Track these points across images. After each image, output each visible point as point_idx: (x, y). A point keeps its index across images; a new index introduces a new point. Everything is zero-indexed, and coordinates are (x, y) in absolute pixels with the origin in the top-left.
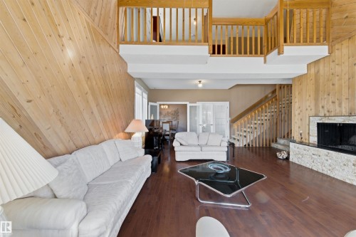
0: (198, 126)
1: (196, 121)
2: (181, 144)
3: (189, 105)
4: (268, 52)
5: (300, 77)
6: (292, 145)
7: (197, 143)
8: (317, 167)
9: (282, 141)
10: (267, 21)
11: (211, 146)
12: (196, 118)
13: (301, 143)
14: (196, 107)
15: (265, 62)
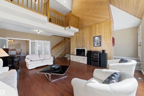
0: (36, 51)
1: (34, 49)
2: (31, 61)
3: (30, 41)
4: (66, 27)
5: (72, 36)
6: (71, 56)
7: (39, 59)
8: (77, 61)
9: (67, 55)
10: (66, 16)
11: (46, 59)
12: (35, 48)
13: (73, 55)
14: (35, 42)
15: (65, 30)
